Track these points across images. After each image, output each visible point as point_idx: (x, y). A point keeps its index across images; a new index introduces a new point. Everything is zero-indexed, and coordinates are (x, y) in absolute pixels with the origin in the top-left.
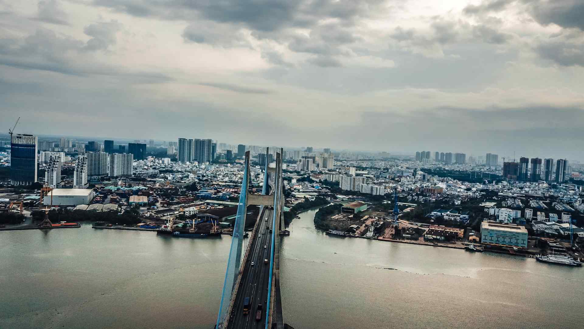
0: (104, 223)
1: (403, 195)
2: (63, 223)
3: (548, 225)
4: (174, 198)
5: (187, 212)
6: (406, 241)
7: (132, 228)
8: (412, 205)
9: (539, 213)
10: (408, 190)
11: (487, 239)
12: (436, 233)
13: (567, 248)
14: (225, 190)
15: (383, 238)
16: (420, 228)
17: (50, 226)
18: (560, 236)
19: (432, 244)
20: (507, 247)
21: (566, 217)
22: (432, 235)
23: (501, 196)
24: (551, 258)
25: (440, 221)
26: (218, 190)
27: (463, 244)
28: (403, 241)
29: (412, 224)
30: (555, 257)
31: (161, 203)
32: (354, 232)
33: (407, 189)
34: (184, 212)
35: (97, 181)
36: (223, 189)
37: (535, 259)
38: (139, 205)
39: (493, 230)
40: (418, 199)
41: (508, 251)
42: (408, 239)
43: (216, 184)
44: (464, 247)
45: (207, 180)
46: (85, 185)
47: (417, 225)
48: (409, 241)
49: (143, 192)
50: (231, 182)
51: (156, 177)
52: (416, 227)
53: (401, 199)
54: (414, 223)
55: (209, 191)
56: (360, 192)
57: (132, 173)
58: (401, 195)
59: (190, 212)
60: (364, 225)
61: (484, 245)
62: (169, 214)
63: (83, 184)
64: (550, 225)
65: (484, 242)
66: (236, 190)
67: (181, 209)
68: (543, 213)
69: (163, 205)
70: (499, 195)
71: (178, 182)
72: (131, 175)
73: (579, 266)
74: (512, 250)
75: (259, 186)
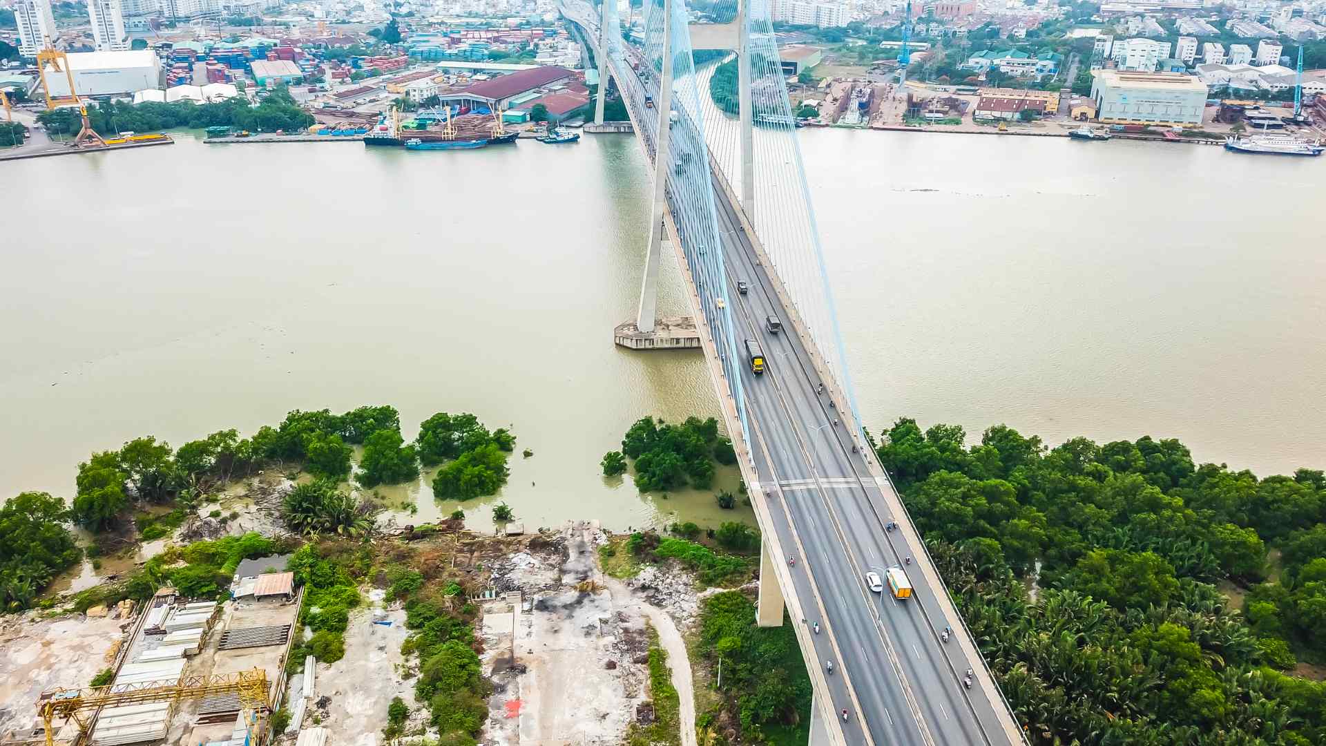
0: (228, 130)
1: (891, 24)
2: (128, 135)
3: (1233, 72)
4: (359, 62)
5: (415, 91)
6: (935, 127)
7: (300, 137)
8: (921, 46)
9: (1208, 46)
10: (896, 11)
11: (1114, 112)
12: (1000, 105)
13: (1284, 119)
14: (471, 36)
15: (884, 123)
16: (954, 97)
17: (102, 145)
18: (1264, 95)
19: (996, 130)
20: (1157, 126)
21: (1268, 51)
22: (991, 109)
23: (1109, 12)
24: (1260, 143)
25: (996, 78)
26: (452, 35)
27: (1062, 126)
28: (929, 128)
29: (935, 90)
30: (1268, 139)
31: (334, 76)
32: (816, 115)
33: (895, 8)
34: (408, 93)
35: (141, 29)
36: (462, 33)
37: (1222, 147)
38: (283, 85)
39: (1130, 90)
40: (927, 30)
41: (1162, 134)
42: (938, 121)
43: (438, 23)
44: (1067, 134)
45: (410, 14)
46: (123, 41)
47: (945, 90)
48: (942, 127)
49: (276, 51)
50: (470, 14)
51: (280, 13)
52: (946, 95)
53: (889, 35)
54: (938, 86)
55: (432, 39)
56: (787, 22)
57: (221, 7)
58: (886, 24)
59: (422, 91)
60: (829, 98)
61: (1108, 126)
62: (368, 100)
63: (119, 40)
64: (1236, 71)
65: (1106, 118)
66: (496, 35)
67: (390, 85)
68: (1219, 46)
69: (343, 78)
70: (1104, 12)
71: (344, 22)
72: (219, 13)
73: (1317, 154)
74: (1168, 131)
75: (543, 22)
